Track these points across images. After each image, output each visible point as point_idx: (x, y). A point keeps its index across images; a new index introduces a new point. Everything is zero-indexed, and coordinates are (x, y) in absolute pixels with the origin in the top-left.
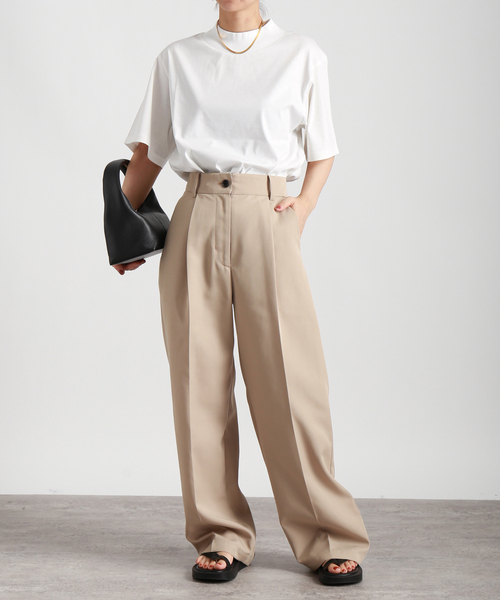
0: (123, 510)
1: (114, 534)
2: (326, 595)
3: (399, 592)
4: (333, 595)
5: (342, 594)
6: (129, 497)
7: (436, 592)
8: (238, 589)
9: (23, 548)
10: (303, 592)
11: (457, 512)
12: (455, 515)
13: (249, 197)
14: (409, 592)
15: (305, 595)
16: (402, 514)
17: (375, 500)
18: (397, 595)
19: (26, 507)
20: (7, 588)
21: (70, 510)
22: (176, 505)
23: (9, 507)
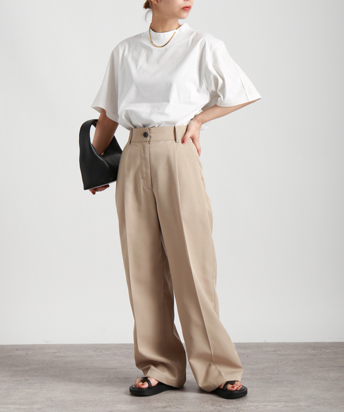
0: (93, 353)
1: (87, 369)
2: (228, 407)
3: (276, 404)
4: (233, 406)
5: (239, 406)
6: (97, 344)
7: (301, 404)
8: (170, 404)
9: (27, 380)
10: (213, 405)
11: (314, 350)
12: (314, 352)
13: (161, 142)
14: (284, 404)
15: (214, 407)
16: (278, 352)
17: (260, 343)
18: (276, 406)
19: (29, 352)
20: (17, 406)
21: (57, 354)
22: (128, 349)
23: (17, 352)
